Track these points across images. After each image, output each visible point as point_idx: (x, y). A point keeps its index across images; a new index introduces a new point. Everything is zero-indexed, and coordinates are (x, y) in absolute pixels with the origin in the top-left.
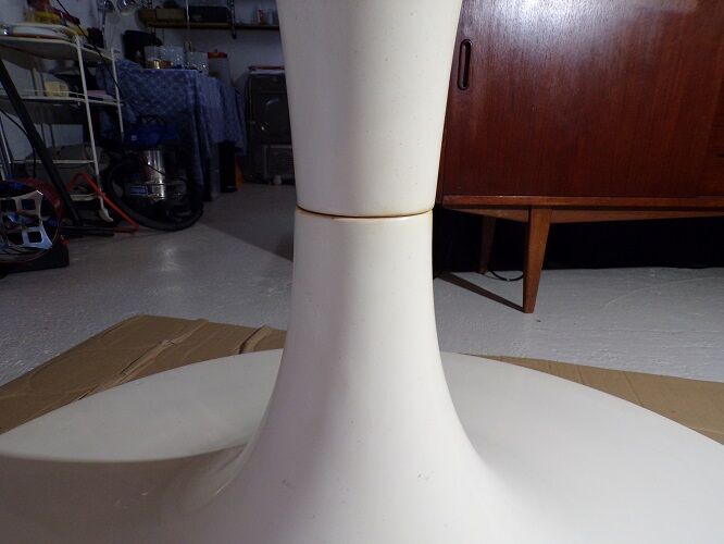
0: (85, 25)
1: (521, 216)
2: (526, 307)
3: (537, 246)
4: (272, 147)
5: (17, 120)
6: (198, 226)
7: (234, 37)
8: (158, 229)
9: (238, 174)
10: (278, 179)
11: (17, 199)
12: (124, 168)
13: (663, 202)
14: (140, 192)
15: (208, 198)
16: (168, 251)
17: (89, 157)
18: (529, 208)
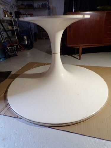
0: (9, 12)
1: (78, 47)
2: (80, 59)
3: (80, 51)
4: (43, 32)
5: (6, 33)
6: (33, 48)
7: (34, 10)
8: (27, 49)
9: (37, 37)
10: (44, 38)
11: (13, 47)
12: (21, 40)
13: (97, 44)
14: (24, 43)
15: (33, 43)
16: (28, 53)
17: (16, 38)
18: (79, 46)
